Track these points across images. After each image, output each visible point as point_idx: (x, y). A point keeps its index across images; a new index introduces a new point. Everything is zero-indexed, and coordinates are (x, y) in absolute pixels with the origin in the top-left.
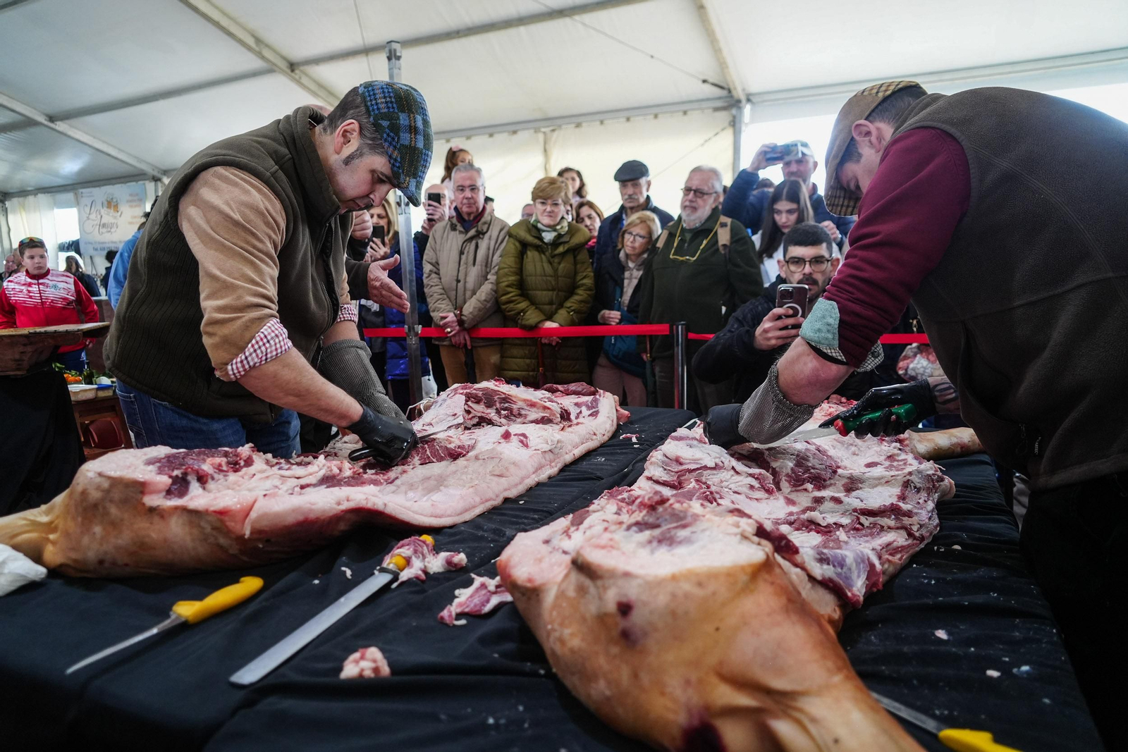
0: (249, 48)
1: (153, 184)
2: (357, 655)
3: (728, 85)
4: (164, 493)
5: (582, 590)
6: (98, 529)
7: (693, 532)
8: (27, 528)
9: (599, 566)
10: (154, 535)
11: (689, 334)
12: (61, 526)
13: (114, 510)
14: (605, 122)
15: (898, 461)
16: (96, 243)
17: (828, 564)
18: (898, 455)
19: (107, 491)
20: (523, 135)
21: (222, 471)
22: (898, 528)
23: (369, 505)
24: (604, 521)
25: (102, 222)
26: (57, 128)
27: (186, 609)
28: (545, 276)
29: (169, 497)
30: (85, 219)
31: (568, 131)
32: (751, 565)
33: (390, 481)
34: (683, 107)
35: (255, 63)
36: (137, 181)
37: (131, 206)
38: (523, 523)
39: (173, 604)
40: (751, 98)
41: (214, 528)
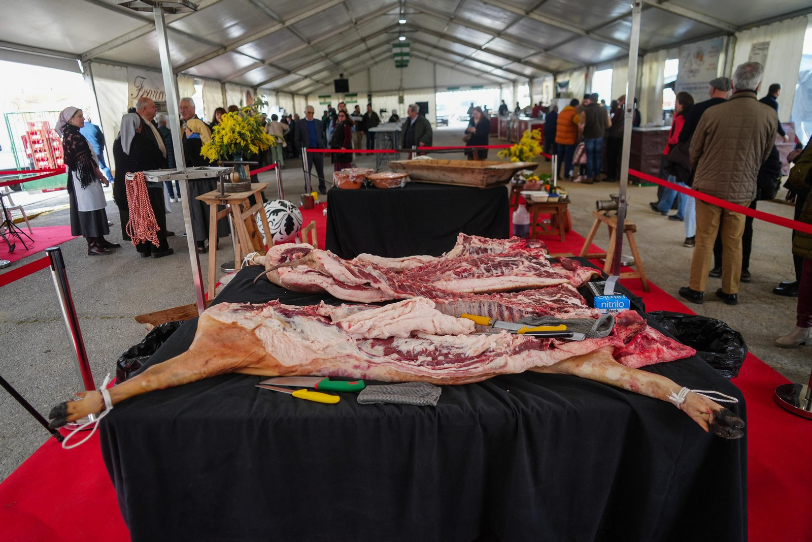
1: (727, 38)
25: (692, 68)
26: (663, 7)
30: (682, 66)
36: (717, 37)
37: (711, 56)
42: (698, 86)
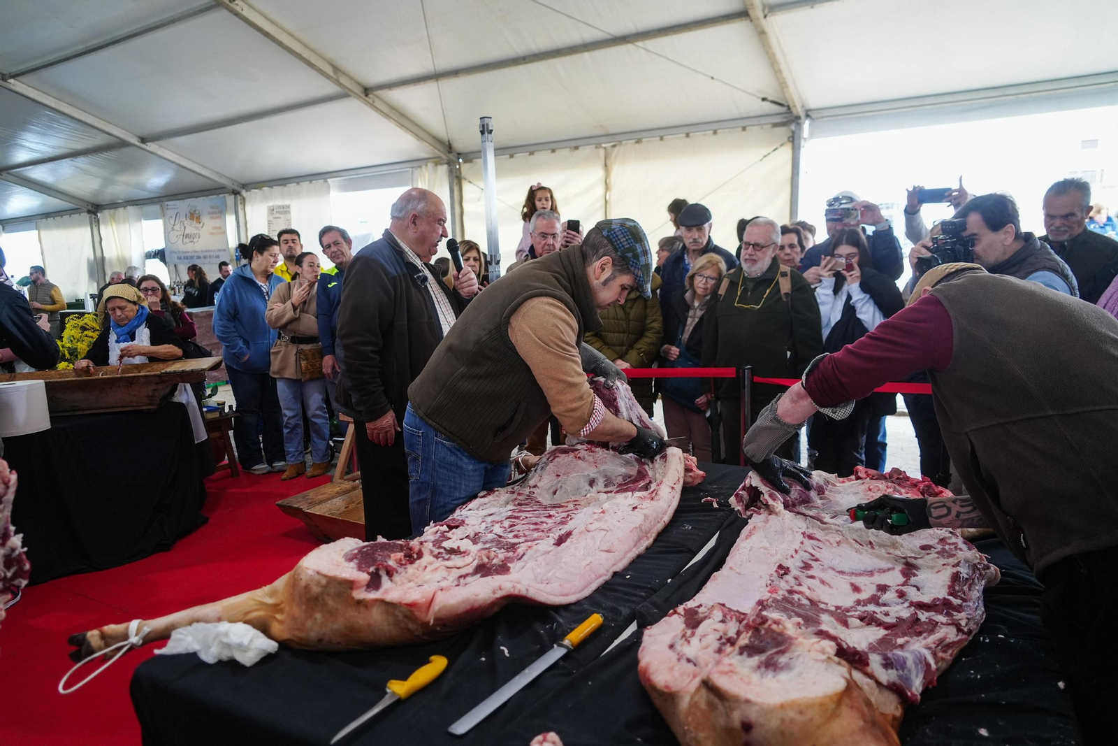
0: (327, 77)
1: (232, 197)
2: (540, 738)
3: (787, 102)
4: (365, 587)
5: (711, 705)
6: (318, 616)
7: (791, 659)
8: (256, 607)
9: (726, 691)
10: (361, 622)
11: (755, 377)
12: (287, 609)
13: (330, 602)
14: (665, 137)
15: (949, 544)
16: (179, 252)
17: (892, 668)
18: (949, 538)
19: (325, 587)
20: (584, 151)
21: (402, 565)
22: (949, 624)
23: (516, 592)
24: (715, 630)
25: (186, 232)
26: (148, 148)
27: (398, 688)
28: (618, 319)
29: (369, 590)
30: (170, 229)
31: (629, 146)
32: (836, 694)
33: (518, 557)
34: (742, 123)
35: (330, 88)
36: (218, 194)
37: (212, 218)
38: (633, 602)
39: (387, 681)
40: (810, 113)
41: (405, 616)
42: (202, 255)
